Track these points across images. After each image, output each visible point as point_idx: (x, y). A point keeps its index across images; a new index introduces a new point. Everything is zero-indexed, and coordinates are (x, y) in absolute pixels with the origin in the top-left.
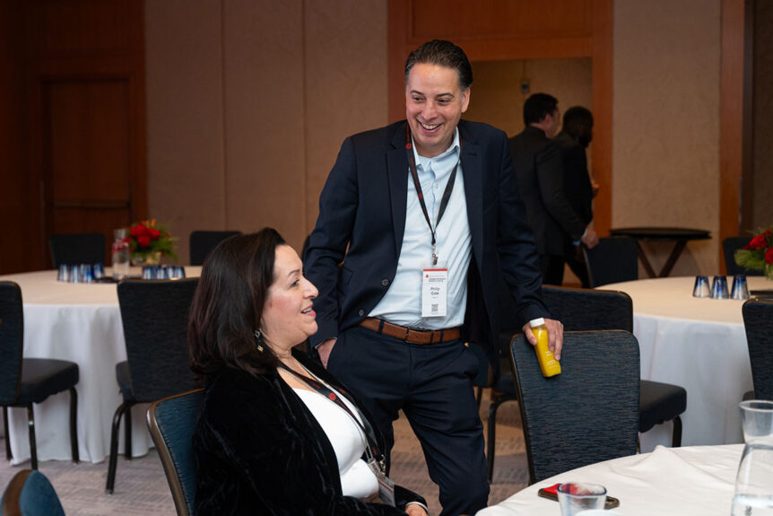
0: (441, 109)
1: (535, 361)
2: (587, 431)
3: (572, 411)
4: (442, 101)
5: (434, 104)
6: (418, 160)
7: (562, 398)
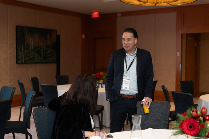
0: (128, 42)
1: (142, 108)
2: (154, 126)
3: (151, 120)
4: (129, 40)
5: (127, 41)
6: (126, 54)
7: (149, 117)
